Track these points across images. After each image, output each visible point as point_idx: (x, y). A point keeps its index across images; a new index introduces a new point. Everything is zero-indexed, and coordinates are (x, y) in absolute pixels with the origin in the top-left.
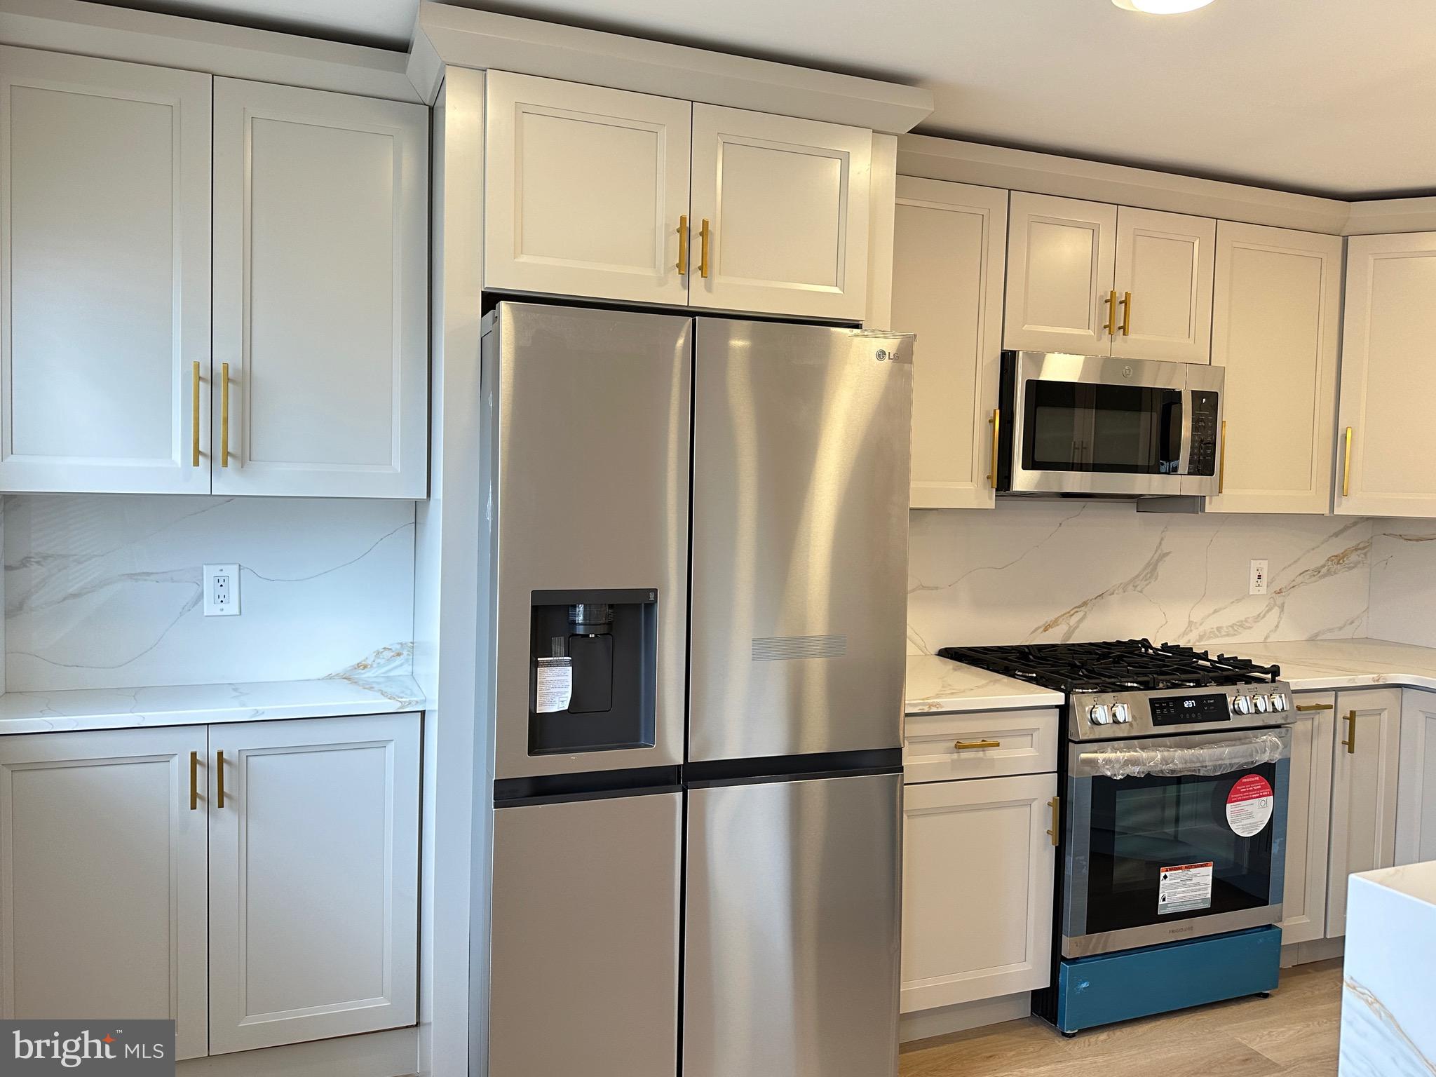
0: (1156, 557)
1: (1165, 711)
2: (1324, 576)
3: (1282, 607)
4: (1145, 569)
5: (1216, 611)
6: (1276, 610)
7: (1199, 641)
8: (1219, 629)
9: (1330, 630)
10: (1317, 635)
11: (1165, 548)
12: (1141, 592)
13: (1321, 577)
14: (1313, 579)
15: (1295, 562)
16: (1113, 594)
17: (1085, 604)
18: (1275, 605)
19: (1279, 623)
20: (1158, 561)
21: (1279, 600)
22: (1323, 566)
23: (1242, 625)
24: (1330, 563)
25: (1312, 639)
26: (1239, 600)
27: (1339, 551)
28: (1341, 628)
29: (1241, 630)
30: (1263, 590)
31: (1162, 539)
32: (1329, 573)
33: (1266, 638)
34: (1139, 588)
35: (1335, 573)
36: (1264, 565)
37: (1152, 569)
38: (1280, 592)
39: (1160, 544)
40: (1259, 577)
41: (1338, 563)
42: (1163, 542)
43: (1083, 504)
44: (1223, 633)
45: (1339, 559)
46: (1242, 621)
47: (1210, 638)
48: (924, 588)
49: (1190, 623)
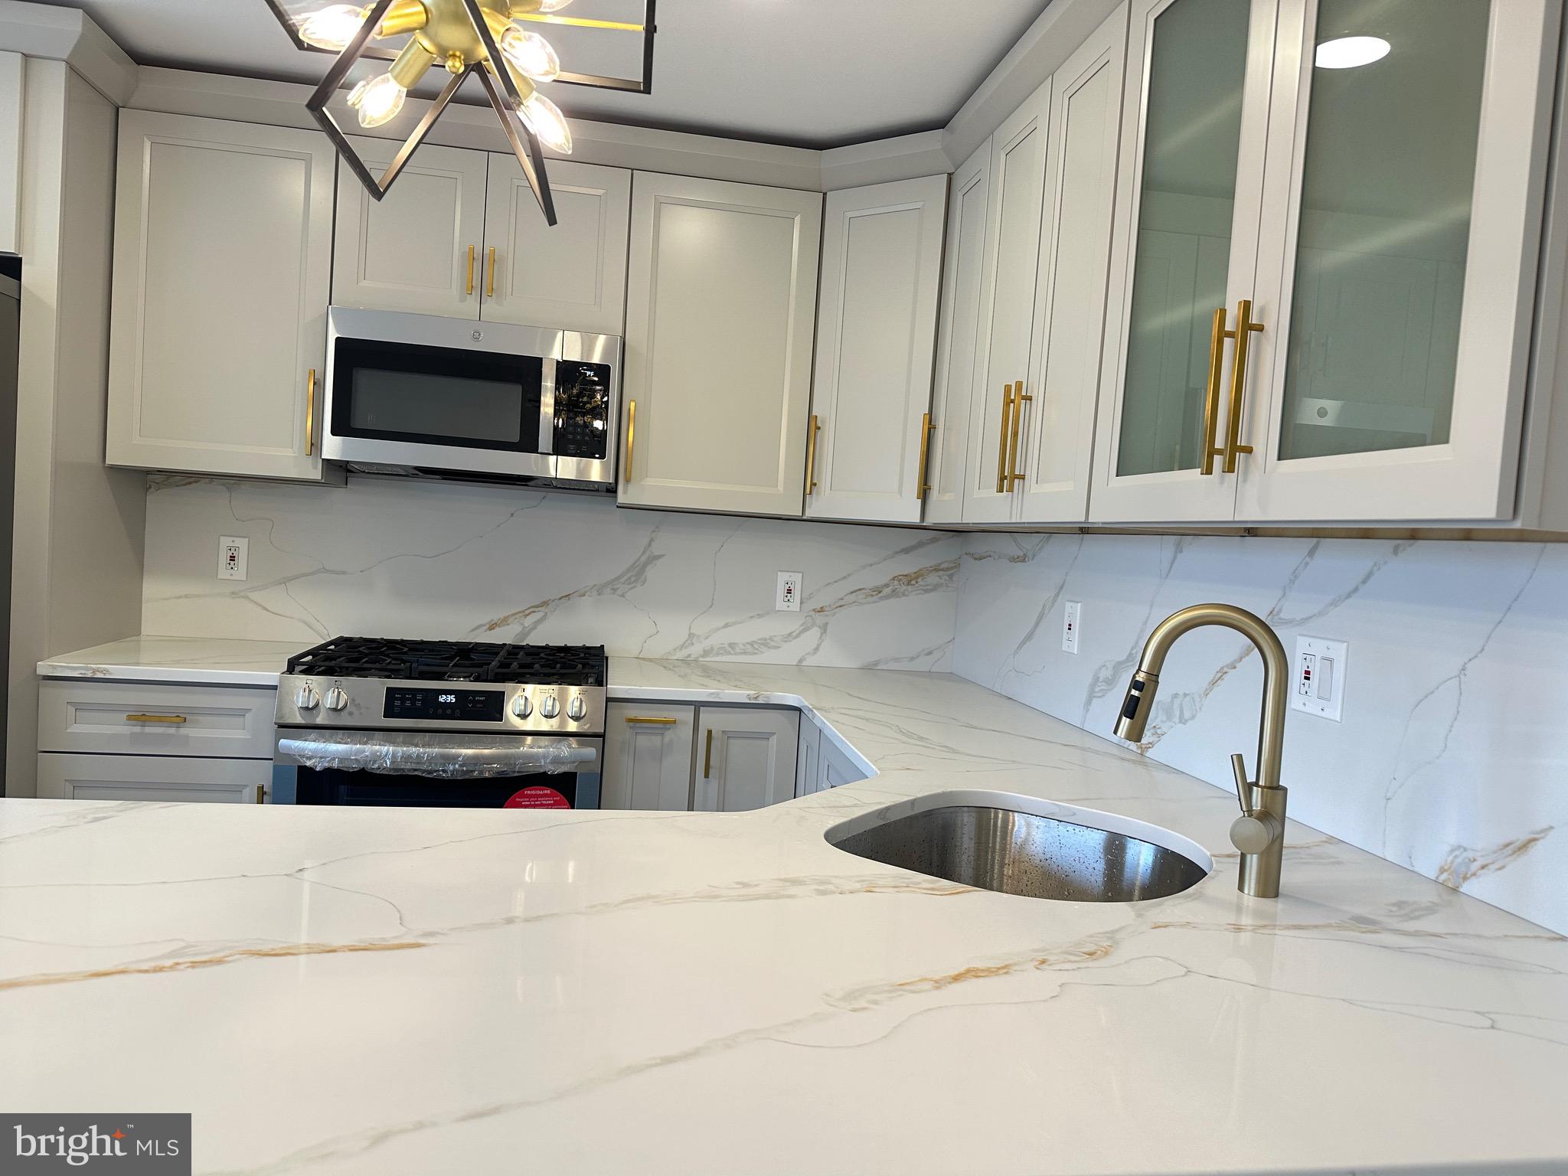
0: (643, 559)
1: (408, 704)
2: (887, 597)
3: (824, 628)
4: (628, 571)
5: (726, 626)
6: (815, 632)
7: (703, 656)
8: (732, 645)
9: (896, 660)
10: (876, 663)
11: (656, 549)
12: (623, 596)
13: (882, 598)
14: (870, 599)
15: (844, 578)
16: (584, 595)
17: (545, 604)
18: (814, 624)
19: (819, 645)
20: (645, 565)
21: (820, 619)
22: (887, 586)
23: (766, 643)
24: (896, 582)
25: (869, 668)
26: (760, 616)
27: (910, 570)
28: (912, 659)
29: (763, 649)
30: (795, 605)
31: (652, 540)
32: (894, 593)
33: (800, 661)
34: (619, 592)
35: (904, 595)
36: (797, 578)
37: (637, 573)
38: (822, 610)
39: (650, 545)
40: (789, 591)
41: (908, 584)
42: (653, 543)
43: (544, 494)
44: (738, 650)
45: (910, 580)
46: (765, 640)
47: (718, 654)
48: (327, 571)
49: (691, 635)
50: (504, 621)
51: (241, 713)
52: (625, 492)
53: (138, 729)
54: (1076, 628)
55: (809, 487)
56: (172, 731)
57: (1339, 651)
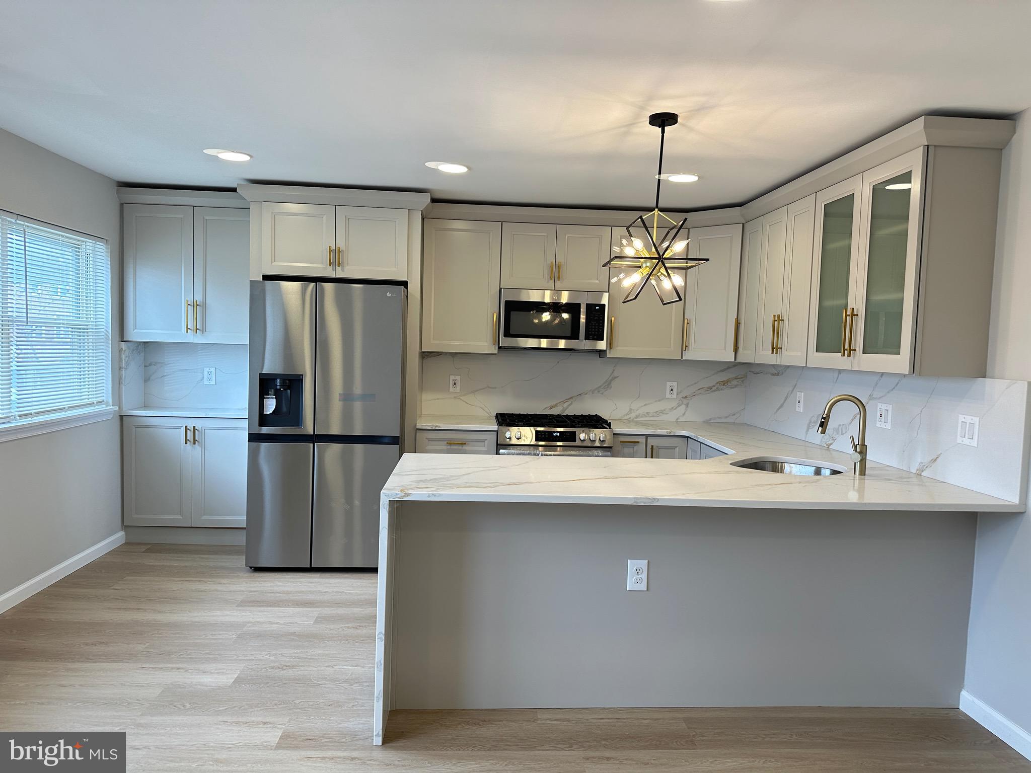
0: (610, 378)
1: (543, 436)
2: (715, 391)
3: (687, 405)
4: (604, 384)
5: (645, 405)
6: (683, 407)
7: (636, 418)
8: (647, 413)
9: (719, 418)
10: (710, 419)
11: (615, 374)
12: (602, 394)
13: (712, 391)
14: (707, 392)
15: (695, 383)
16: (586, 394)
17: (571, 398)
18: (683, 403)
19: (685, 412)
20: (611, 380)
21: (685, 401)
22: (714, 386)
23: (662, 412)
24: (718, 385)
25: (708, 422)
26: (659, 400)
27: (725, 379)
28: (726, 417)
29: (661, 414)
30: (675, 396)
31: (614, 370)
32: (718, 389)
33: (677, 419)
34: (601, 392)
35: (722, 389)
36: (675, 384)
37: (608, 385)
38: (686, 397)
39: (613, 372)
40: (672, 390)
41: (724, 385)
42: (614, 372)
43: (570, 353)
44: (650, 415)
45: (724, 383)
46: (662, 410)
47: (642, 417)
48: (489, 387)
49: (631, 409)
50: (556, 405)
51: (483, 441)
52: (610, 353)
53: (449, 447)
54: (802, 402)
55: (684, 347)
56: (460, 447)
57: (890, 407)
